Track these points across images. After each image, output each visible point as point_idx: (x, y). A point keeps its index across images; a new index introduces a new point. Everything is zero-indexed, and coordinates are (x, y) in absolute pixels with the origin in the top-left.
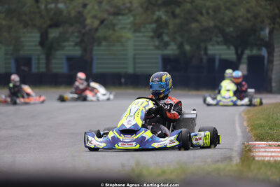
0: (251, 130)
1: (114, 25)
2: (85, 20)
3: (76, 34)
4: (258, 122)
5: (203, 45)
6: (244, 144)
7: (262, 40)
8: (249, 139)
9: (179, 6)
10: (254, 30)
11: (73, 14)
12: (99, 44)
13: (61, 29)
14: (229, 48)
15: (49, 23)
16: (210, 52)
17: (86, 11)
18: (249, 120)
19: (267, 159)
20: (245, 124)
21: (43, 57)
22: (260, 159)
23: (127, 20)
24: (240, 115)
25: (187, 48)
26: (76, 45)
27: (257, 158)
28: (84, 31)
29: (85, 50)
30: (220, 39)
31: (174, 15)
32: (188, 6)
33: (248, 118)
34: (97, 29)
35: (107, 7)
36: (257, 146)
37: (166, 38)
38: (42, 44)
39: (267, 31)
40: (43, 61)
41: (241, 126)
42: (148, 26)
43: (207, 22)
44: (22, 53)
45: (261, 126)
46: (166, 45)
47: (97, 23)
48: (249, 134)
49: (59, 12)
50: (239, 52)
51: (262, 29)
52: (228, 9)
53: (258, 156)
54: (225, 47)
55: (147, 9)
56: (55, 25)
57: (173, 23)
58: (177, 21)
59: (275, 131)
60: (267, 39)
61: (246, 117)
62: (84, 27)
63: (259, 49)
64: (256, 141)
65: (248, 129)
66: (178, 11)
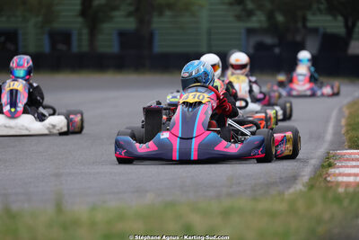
0: (347, 132)
5: (299, 13)
12: (161, 14)
14: (335, 16)
16: (310, 25)
18: (351, 116)
20: (343, 122)
21: (85, 31)
24: (341, 110)
25: (280, 18)
26: (129, 15)
29: (141, 21)
33: (350, 113)
37: (250, 5)
38: (83, 13)
40: (85, 37)
46: (250, 14)
48: (344, 138)
50: (350, 24)
54: (329, 18)
61: (346, 112)
65: (343, 131)
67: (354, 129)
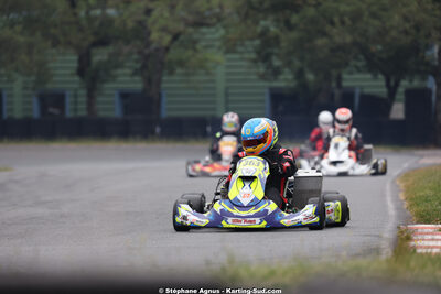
0: (411, 206)
1: (195, 42)
2: (149, 34)
3: (135, 57)
4: (422, 194)
5: (334, 73)
6: (399, 227)
7: (427, 64)
8: (408, 221)
9: (297, 12)
10: (416, 49)
11: (130, 24)
12: (171, 73)
13: (110, 49)
14: (375, 77)
15: (91, 39)
16: (345, 84)
17: (150, 20)
18: (407, 190)
19: (435, 251)
20: (402, 196)
21: (83, 92)
22: (424, 251)
23: (215, 34)
24: (393, 182)
25: (310, 77)
26: (135, 73)
27: (419, 251)
28: (147, 51)
29: (149, 81)
30: (361, 64)
31: (289, 26)
32: (311, 12)
33: (406, 186)
34: (167, 49)
35: (184, 14)
36: (420, 231)
37: (277, 62)
38: (81, 72)
39: (436, 49)
40: (83, 99)
41: (396, 199)
42: (247, 43)
43: (342, 36)
44: (49, 86)
45: (426, 200)
46: (276, 72)
47: (167, 38)
48: (408, 212)
49: (108, 22)
50: (392, 83)
51: (428, 47)
52: (374, 15)
53: (421, 247)
54: (369, 76)
55: (246, 16)
56: (102, 42)
57: (288, 38)
58: (294, 35)
60: (436, 63)
61: (402, 185)
62: (148, 44)
63: (424, 79)
64: (417, 223)
66: (295, 19)
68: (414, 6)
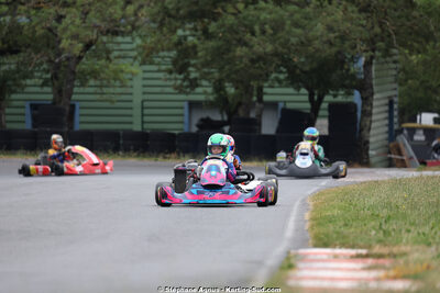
0: (312, 227)
1: (108, 52)
2: (59, 41)
3: (45, 66)
4: (329, 213)
7: (353, 77)
8: (304, 244)
9: (215, 20)
10: (340, 61)
11: (40, 32)
12: (84, 84)
13: (20, 57)
14: (298, 89)
16: (266, 98)
17: (61, 27)
18: (315, 208)
20: (307, 216)
23: (129, 44)
24: (304, 200)
26: (45, 84)
28: (57, 61)
29: (59, 92)
30: (283, 76)
31: (207, 35)
32: (230, 20)
33: (315, 205)
34: (80, 58)
35: (97, 22)
37: (194, 74)
39: (362, 62)
41: (300, 219)
42: (166, 53)
43: (262, 46)
45: (331, 220)
46: (194, 84)
47: (79, 46)
48: (307, 234)
49: (16, 29)
50: (316, 97)
51: (354, 60)
52: (296, 25)
54: (291, 90)
55: (162, 24)
57: (205, 48)
58: (211, 44)
59: (352, 230)
60: (362, 76)
62: (59, 53)
63: (349, 94)
64: (316, 246)
65: (307, 225)
66: (213, 27)
67: (319, 224)
68: (339, 15)
